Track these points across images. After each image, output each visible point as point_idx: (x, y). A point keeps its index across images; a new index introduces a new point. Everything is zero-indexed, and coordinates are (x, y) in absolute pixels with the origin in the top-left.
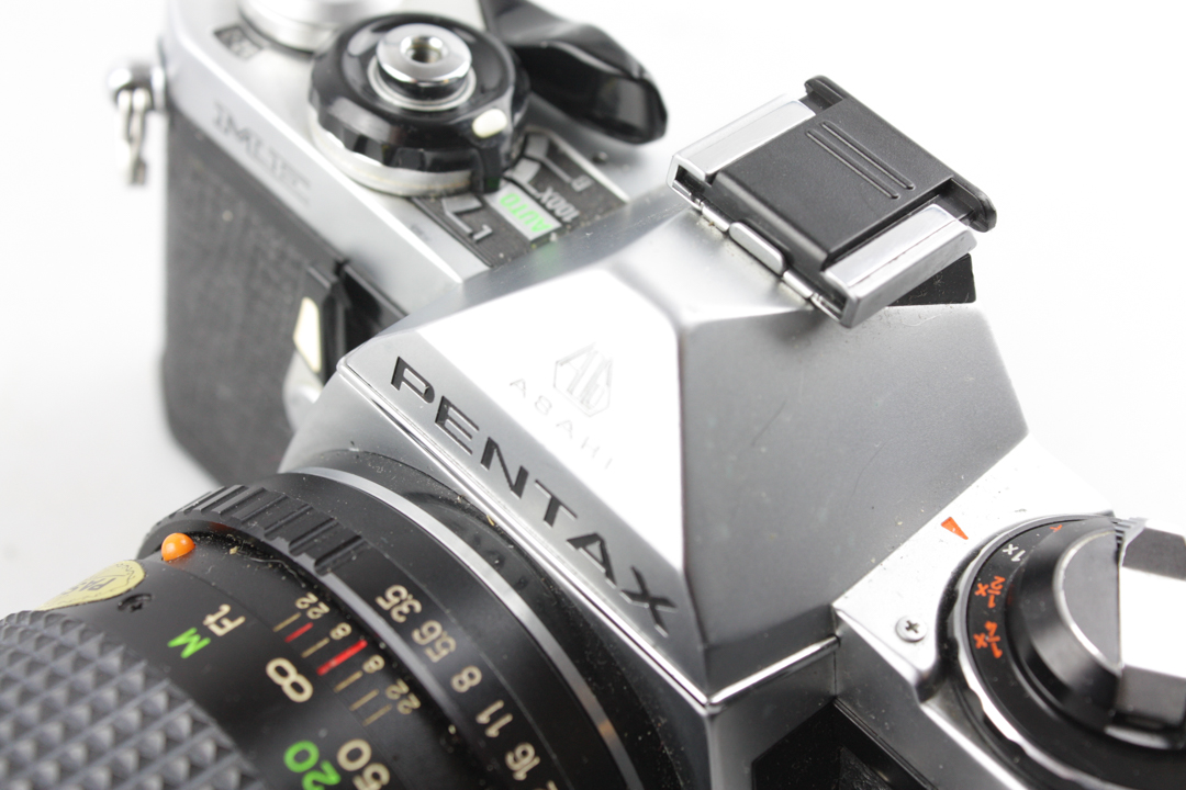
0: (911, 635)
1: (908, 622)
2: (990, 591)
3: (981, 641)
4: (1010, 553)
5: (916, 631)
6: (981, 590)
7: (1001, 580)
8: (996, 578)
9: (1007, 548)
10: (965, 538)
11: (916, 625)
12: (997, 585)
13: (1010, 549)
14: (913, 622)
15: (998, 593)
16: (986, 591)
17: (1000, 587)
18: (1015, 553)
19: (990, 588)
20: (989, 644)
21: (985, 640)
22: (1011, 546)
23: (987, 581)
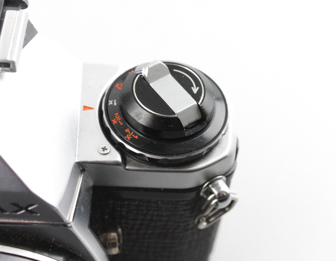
0: (106, 152)
1: (102, 148)
2: (117, 120)
3: (128, 137)
4: (112, 104)
5: (107, 149)
6: (114, 122)
7: (117, 114)
8: (115, 114)
9: (109, 103)
10: (93, 109)
11: (105, 147)
12: (117, 117)
13: (111, 102)
14: (103, 147)
15: (120, 119)
16: (116, 121)
17: (119, 116)
18: (113, 102)
19: (116, 119)
20: (131, 136)
21: (129, 136)
22: (110, 101)
23: (114, 117)
